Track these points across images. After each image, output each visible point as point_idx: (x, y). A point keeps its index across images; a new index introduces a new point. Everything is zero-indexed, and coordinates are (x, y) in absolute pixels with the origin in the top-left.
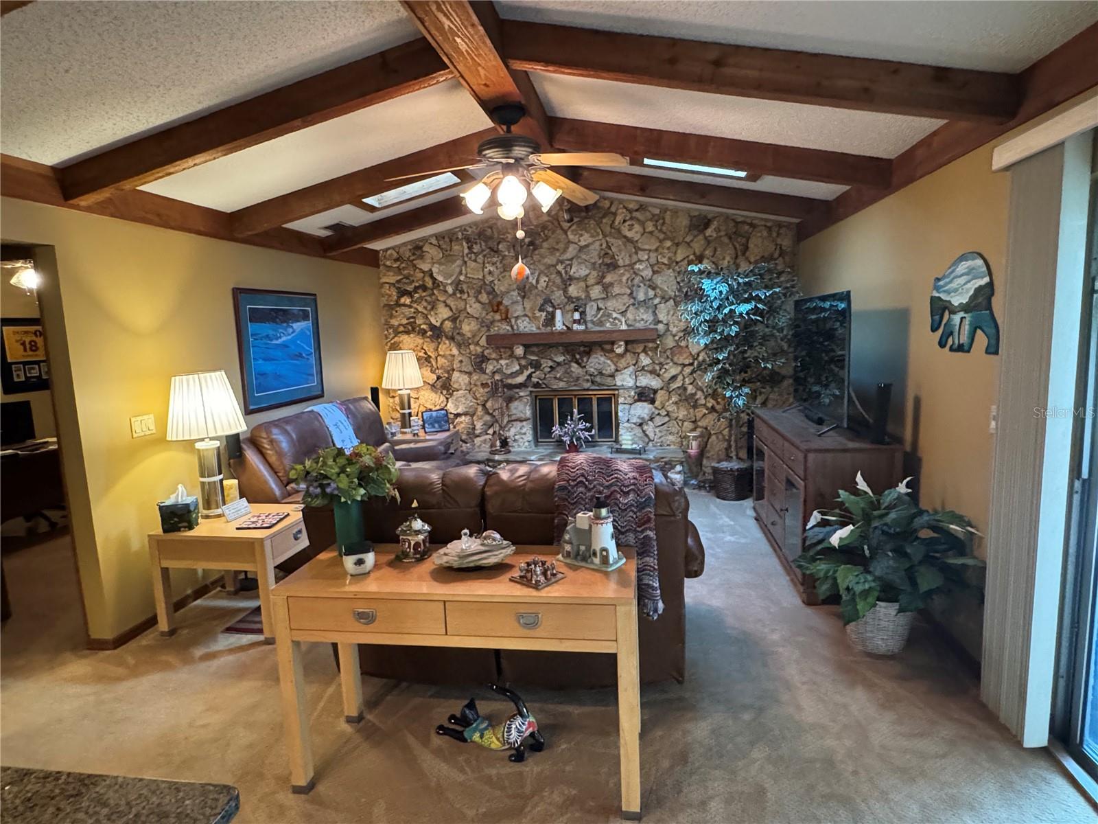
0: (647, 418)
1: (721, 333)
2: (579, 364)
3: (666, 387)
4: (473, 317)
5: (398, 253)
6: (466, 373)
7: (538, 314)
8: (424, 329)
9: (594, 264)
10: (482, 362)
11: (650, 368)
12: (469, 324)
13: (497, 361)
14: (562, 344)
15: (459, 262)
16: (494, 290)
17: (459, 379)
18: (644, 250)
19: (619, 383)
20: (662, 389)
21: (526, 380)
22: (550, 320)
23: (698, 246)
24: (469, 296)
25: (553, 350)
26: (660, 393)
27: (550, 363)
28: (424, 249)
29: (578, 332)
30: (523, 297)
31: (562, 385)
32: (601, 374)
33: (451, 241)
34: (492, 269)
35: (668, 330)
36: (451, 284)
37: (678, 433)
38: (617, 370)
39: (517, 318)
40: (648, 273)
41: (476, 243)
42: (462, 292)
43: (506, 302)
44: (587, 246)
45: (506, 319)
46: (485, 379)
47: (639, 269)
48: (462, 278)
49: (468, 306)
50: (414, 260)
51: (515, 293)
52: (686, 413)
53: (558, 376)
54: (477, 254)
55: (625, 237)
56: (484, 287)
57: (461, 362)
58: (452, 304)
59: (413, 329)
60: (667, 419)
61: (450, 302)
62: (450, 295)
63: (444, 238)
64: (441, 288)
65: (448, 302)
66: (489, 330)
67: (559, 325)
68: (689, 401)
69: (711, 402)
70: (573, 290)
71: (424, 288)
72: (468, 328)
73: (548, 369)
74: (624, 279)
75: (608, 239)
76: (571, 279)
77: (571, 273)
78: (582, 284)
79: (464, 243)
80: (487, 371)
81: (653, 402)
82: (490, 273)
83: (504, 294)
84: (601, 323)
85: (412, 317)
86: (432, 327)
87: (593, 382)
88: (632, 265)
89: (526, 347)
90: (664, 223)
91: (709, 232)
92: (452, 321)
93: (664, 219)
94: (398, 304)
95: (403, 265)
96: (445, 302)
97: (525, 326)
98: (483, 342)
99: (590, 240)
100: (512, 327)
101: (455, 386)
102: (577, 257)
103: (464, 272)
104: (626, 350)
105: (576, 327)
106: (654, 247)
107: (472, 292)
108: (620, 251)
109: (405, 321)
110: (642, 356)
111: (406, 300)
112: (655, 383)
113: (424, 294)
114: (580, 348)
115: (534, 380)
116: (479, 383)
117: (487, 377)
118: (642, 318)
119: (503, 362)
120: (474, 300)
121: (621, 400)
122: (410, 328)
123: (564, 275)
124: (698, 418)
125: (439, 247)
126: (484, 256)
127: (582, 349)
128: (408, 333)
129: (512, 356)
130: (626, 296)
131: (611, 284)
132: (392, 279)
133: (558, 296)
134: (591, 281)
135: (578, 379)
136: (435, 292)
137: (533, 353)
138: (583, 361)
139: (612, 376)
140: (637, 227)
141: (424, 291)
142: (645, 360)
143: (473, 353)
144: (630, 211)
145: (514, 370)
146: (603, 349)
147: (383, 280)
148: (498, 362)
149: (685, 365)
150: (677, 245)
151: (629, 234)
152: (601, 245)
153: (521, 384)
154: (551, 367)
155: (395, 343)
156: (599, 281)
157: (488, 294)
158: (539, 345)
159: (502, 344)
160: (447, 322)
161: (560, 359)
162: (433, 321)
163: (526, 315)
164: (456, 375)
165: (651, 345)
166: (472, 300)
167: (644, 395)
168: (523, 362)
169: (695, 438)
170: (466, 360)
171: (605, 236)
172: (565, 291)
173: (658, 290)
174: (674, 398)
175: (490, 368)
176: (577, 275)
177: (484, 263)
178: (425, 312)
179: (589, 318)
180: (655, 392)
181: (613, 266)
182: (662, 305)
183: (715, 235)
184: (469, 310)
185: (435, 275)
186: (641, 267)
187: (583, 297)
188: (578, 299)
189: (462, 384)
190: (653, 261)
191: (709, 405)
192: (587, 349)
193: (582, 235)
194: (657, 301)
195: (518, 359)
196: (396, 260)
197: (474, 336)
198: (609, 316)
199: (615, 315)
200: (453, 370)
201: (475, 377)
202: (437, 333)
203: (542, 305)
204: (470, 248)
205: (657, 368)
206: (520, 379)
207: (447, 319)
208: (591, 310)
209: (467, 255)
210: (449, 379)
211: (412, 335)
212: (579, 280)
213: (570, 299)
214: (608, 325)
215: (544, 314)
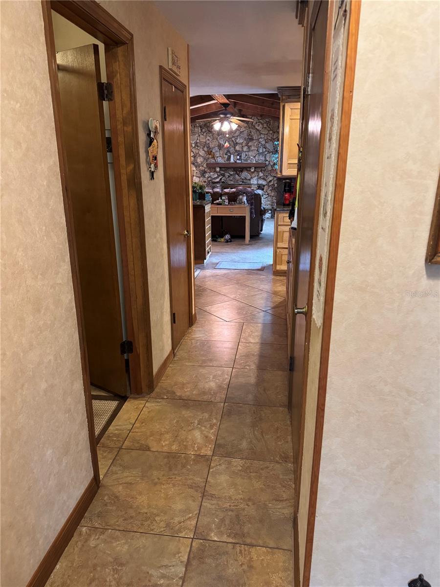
0: (261, 195)
2: (238, 175)
3: (268, 184)
4: (201, 156)
6: (198, 177)
7: (225, 156)
9: (245, 138)
10: (204, 173)
11: (263, 177)
14: (232, 167)
15: (197, 135)
16: (209, 146)
18: (262, 134)
19: (252, 183)
22: (229, 158)
25: (230, 170)
26: (266, 186)
27: (228, 174)
29: (238, 163)
30: (220, 150)
31: (232, 182)
32: (246, 179)
33: (194, 127)
34: (209, 138)
35: (269, 164)
36: (194, 143)
37: (271, 201)
38: (251, 178)
39: (217, 157)
40: (263, 142)
41: (203, 128)
42: (198, 146)
43: (213, 151)
44: (243, 131)
45: (213, 157)
46: (205, 179)
48: (198, 141)
51: (217, 148)
52: (274, 194)
54: (204, 132)
55: (256, 129)
56: (206, 145)
57: (197, 173)
58: (194, 151)
60: (267, 196)
62: (193, 148)
66: (207, 161)
67: (232, 161)
68: (275, 190)
70: (237, 148)
72: (199, 160)
73: (227, 177)
74: (255, 144)
76: (237, 143)
77: (237, 141)
78: (241, 146)
79: (199, 128)
81: (263, 190)
82: (208, 140)
83: (213, 148)
84: (246, 160)
87: (243, 182)
88: (258, 139)
89: (220, 168)
90: (270, 124)
92: (194, 157)
93: (270, 122)
97: (220, 160)
98: (205, 166)
99: (244, 129)
100: (215, 160)
102: (239, 135)
103: (199, 139)
104: (255, 171)
105: (238, 161)
106: (266, 133)
107: (201, 147)
108: (254, 134)
110: (260, 173)
112: (264, 183)
114: (239, 169)
115: (223, 180)
116: (203, 181)
118: (261, 159)
119: (211, 173)
123: (235, 142)
126: (207, 134)
129: (215, 171)
130: (256, 151)
131: (251, 146)
133: (232, 150)
134: (244, 145)
135: (238, 180)
137: (222, 171)
138: (240, 174)
139: (250, 180)
140: (261, 126)
143: (201, 170)
144: (259, 119)
145: (216, 176)
146: (247, 170)
149: (274, 177)
150: (274, 132)
151: (258, 128)
152: (248, 131)
153: (218, 182)
154: (229, 176)
156: (247, 145)
157: (207, 148)
158: (225, 168)
159: (212, 167)
161: (232, 173)
163: (220, 156)
165: (263, 169)
166: (201, 150)
167: (260, 187)
168: (219, 174)
171: (249, 128)
172: (235, 148)
173: (267, 149)
174: (270, 189)
175: (207, 176)
176: (239, 142)
177: (206, 136)
179: (242, 158)
180: (264, 186)
181: (251, 139)
182: (268, 154)
184: (200, 153)
186: (261, 140)
187: (241, 150)
188: (239, 151)
189: (197, 181)
190: (266, 138)
192: (241, 170)
194: (266, 153)
195: (217, 172)
197: (202, 163)
198: (250, 158)
201: (201, 179)
203: (226, 153)
204: (201, 130)
205: (265, 177)
206: (218, 180)
208: (243, 155)
212: (240, 144)
213: (236, 151)
214: (249, 161)
215: (227, 156)
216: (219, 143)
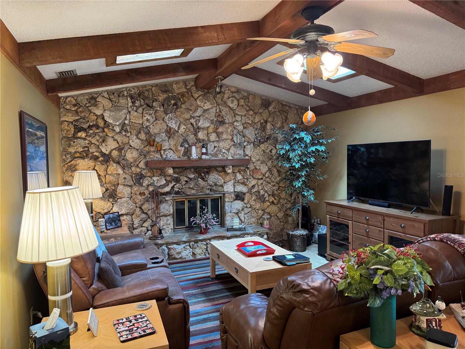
0: (241, 209)
2: (203, 179)
3: (250, 191)
4: (134, 148)
5: (75, 100)
6: (129, 186)
7: (180, 148)
8: (95, 156)
9: (212, 121)
10: (141, 178)
11: (242, 181)
12: (132, 153)
14: (192, 167)
15: (125, 111)
16: (149, 131)
17: (123, 191)
18: (239, 115)
19: (226, 190)
20: (248, 192)
21: (171, 190)
22: (188, 152)
23: (265, 115)
24: (131, 135)
25: (188, 171)
26: (247, 195)
27: (186, 179)
28: (98, 100)
29: (205, 160)
30: (169, 138)
31: (193, 192)
32: (216, 185)
33: (119, 96)
34: (149, 118)
35: (251, 160)
36: (118, 125)
37: (256, 217)
38: (224, 183)
39: (165, 150)
40: (241, 128)
41: (138, 100)
42: (126, 131)
43: (157, 140)
44: (208, 110)
45: (159, 150)
46: (142, 189)
47: (236, 126)
48: (126, 122)
49: (131, 141)
50: (89, 106)
51: (164, 135)
52: (259, 205)
53: (191, 186)
54: (138, 108)
55: (230, 107)
56: (141, 129)
57: (125, 178)
58: (119, 140)
59: (87, 155)
60: (250, 209)
61: (118, 138)
62: (118, 133)
63: (114, 94)
64: (111, 127)
65: (116, 137)
66: (145, 157)
67: (194, 156)
68: (261, 199)
69: (272, 199)
70: (201, 135)
71: (98, 127)
72: (131, 155)
73: (184, 183)
74: (229, 130)
75: (220, 107)
76: (198, 128)
77: (199, 124)
78: (206, 132)
79: (129, 99)
80: (144, 185)
81: (243, 200)
82: (148, 120)
83: (156, 134)
84: (216, 155)
85: (86, 147)
86: (103, 155)
87: (211, 190)
88: (232, 123)
89: (174, 169)
90: (248, 102)
91: (271, 108)
92: (118, 151)
93: (248, 99)
94: (75, 137)
95: (81, 109)
96: (113, 137)
97: (171, 155)
98: (142, 165)
99: (210, 106)
100: (161, 155)
101: (120, 195)
102: (202, 115)
103: (128, 118)
105: (204, 157)
106: (244, 114)
107: (134, 132)
108: (227, 114)
109: (81, 149)
111: (82, 134)
112: (244, 189)
113: (97, 131)
115: (176, 190)
116: (138, 193)
117: (144, 188)
118: (238, 153)
119: (155, 178)
120: (135, 137)
121: (227, 200)
122: (85, 154)
123: (195, 125)
124: (265, 208)
125: (110, 99)
126: (143, 109)
127: (205, 170)
128: (83, 158)
129: (162, 174)
130: (229, 141)
131: (222, 133)
132: (70, 118)
133: (191, 138)
134: (210, 130)
135: (203, 188)
136: (105, 130)
138: (206, 177)
139: (222, 186)
140: (235, 102)
141: (97, 129)
142: (239, 177)
143: (134, 173)
144: (233, 92)
145: (163, 183)
146: (217, 170)
147: (63, 119)
148: (151, 178)
149: (258, 179)
150: (256, 113)
151: (231, 105)
152: (216, 110)
153: (167, 192)
154: (186, 181)
155: (71, 165)
156: (215, 131)
157: (146, 134)
159: (156, 167)
160: (114, 151)
161: (192, 176)
162: (104, 150)
163: (170, 149)
164: (120, 187)
165: (242, 168)
167: (239, 196)
168: (170, 178)
169: (267, 219)
170: (128, 177)
171: (218, 105)
172: (196, 135)
173: (246, 138)
174: (254, 198)
175: (146, 183)
176: (202, 126)
177: (142, 113)
178: (97, 144)
179: (209, 152)
180: (244, 194)
181: (222, 123)
182: (248, 146)
183: (273, 110)
184: (131, 144)
185: (105, 118)
186: (238, 124)
187: (206, 139)
188: (203, 140)
189: (126, 193)
190: (243, 121)
192: (208, 170)
193: (205, 103)
194: (245, 144)
195: (167, 176)
196: (75, 105)
197: (135, 161)
198: (221, 151)
199: (224, 151)
200: (118, 184)
201: (135, 188)
202: (107, 159)
203: (182, 143)
204: (133, 103)
205: (246, 180)
206: (167, 189)
207: (115, 149)
208: (210, 147)
209: (131, 107)
210: (115, 191)
211: (86, 160)
212: (203, 129)
213: (198, 140)
214: (220, 156)
215: (183, 149)
216: (167, 126)
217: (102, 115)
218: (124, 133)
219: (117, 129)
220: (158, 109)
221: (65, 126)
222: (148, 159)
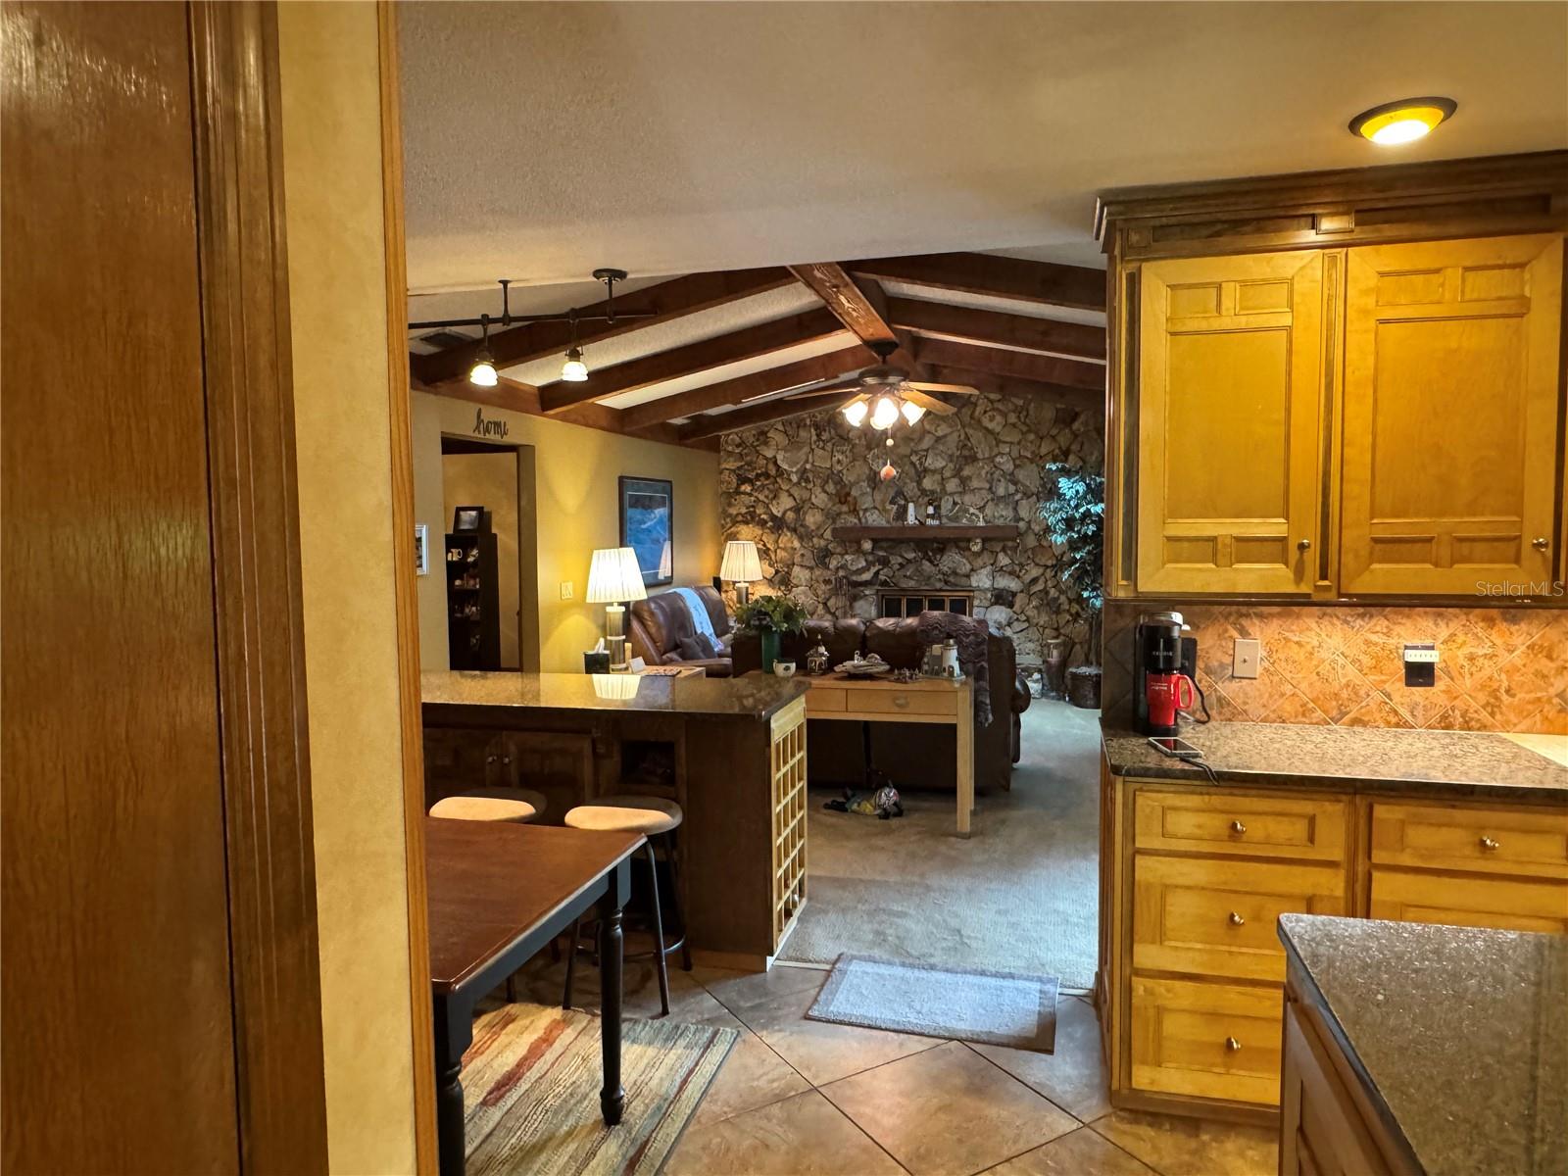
0: (1004, 623)
1: (1079, 532)
2: (931, 562)
3: (1026, 590)
4: (818, 508)
5: (740, 438)
6: (808, 567)
7: (888, 507)
8: (763, 519)
9: (951, 456)
10: (825, 557)
11: (1010, 569)
12: (814, 516)
13: (842, 555)
14: (913, 540)
15: (806, 449)
16: (842, 480)
17: (800, 574)
18: (1005, 443)
19: (974, 584)
20: (1022, 591)
21: (873, 577)
22: (902, 513)
23: (1064, 440)
24: (814, 485)
25: (904, 546)
26: (1020, 596)
27: (900, 560)
28: (769, 435)
29: (932, 527)
30: (874, 489)
31: (912, 584)
32: (955, 573)
33: (798, 427)
34: (841, 458)
35: (1029, 528)
36: (796, 473)
37: (1038, 641)
38: (973, 570)
39: (866, 510)
40: (1009, 467)
41: (825, 430)
42: (807, 481)
43: (854, 492)
44: (945, 436)
45: (854, 511)
46: (827, 574)
47: (999, 463)
48: (808, 466)
49: (813, 496)
50: (758, 446)
51: (865, 484)
52: (1047, 619)
53: (908, 574)
54: (825, 442)
55: (986, 429)
56: (831, 476)
57: (803, 555)
58: (796, 494)
59: (753, 518)
60: (1026, 625)
61: (796, 492)
62: (795, 484)
63: (790, 424)
64: (785, 476)
65: (792, 491)
66: (834, 522)
67: (911, 519)
68: (1051, 606)
69: (1075, 608)
70: (928, 483)
71: (767, 476)
72: (812, 519)
73: (897, 567)
74: (983, 472)
75: (967, 430)
76: (926, 470)
77: (927, 464)
78: (938, 477)
79: (812, 430)
80: (831, 566)
81: (1011, 605)
82: (839, 462)
83: (852, 485)
84: (956, 518)
85: (753, 506)
86: (773, 518)
87: (946, 582)
89: (875, 541)
90: (1026, 416)
91: (1076, 426)
92: (794, 512)
93: (1028, 411)
94: (738, 492)
95: (745, 451)
96: (788, 491)
97: (874, 519)
98: (828, 535)
99: (949, 430)
100: (860, 520)
101: (794, 581)
102: (933, 447)
103: (811, 460)
104: (983, 549)
105: (929, 522)
106: (1016, 440)
107: (818, 482)
108: (980, 443)
109: (744, 510)
110: (1001, 556)
111: (747, 488)
112: (1013, 585)
113: (767, 482)
114: (932, 544)
115: (882, 578)
116: (822, 579)
117: (829, 572)
118: (1002, 515)
119: (848, 557)
120: (820, 490)
121: (976, 602)
122: (749, 518)
123: (918, 466)
124: (1061, 625)
125: (785, 433)
126: (833, 445)
127: (935, 545)
128: (746, 523)
129: (859, 551)
130: (984, 492)
131: (969, 478)
132: (732, 464)
133: (911, 488)
134: (947, 474)
135: (929, 578)
136: (778, 479)
137: (882, 549)
138: (935, 559)
139: (968, 576)
140: (999, 418)
141: (767, 479)
142: (1003, 560)
143: (817, 546)
144: (992, 402)
145: (860, 566)
146: (958, 547)
147: (723, 466)
148: (842, 557)
149: (1047, 567)
150: (1042, 438)
151: (990, 426)
152: (960, 436)
153: (866, 581)
154: (900, 564)
155: (731, 533)
156: (957, 473)
157: (835, 484)
158: (888, 541)
159: (850, 539)
160: (789, 512)
161: (911, 555)
162: (775, 512)
163: (875, 508)
164: (796, 570)
165: (1010, 544)
166: (818, 490)
167: (1002, 598)
168: (870, 558)
169: (1056, 646)
170: (808, 554)
171: (963, 427)
172: (919, 483)
173: (1019, 485)
174: (1035, 603)
175: (833, 563)
176: (932, 467)
177: (832, 452)
178: (766, 501)
179: (943, 512)
180: (1014, 594)
181: (973, 459)
182: (1024, 502)
183: (1082, 430)
184: (814, 500)
185: (779, 462)
186: (1002, 461)
187: (938, 490)
188: (933, 492)
189: (803, 579)
190: (1015, 454)
191: (1073, 611)
192: (941, 546)
193: (938, 426)
194: (1017, 497)
195: (865, 553)
196: (738, 446)
197: (818, 528)
198: (967, 511)
199: (972, 510)
200: (794, 564)
201: (817, 572)
202: (778, 525)
203: (893, 498)
204: (818, 435)
205: (1017, 569)
206: (867, 576)
207: (790, 509)
208: (946, 505)
209: (815, 442)
210: (788, 573)
211: (751, 526)
212: (934, 472)
213: (924, 492)
214: (964, 521)
215: (895, 507)
216: (871, 469)
217: (775, 457)
218: (803, 484)
219: (794, 478)
220: (857, 441)
221: (725, 476)
222: (838, 525)
